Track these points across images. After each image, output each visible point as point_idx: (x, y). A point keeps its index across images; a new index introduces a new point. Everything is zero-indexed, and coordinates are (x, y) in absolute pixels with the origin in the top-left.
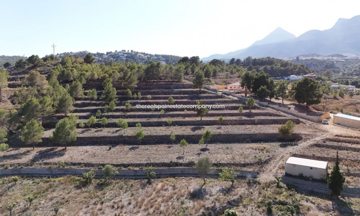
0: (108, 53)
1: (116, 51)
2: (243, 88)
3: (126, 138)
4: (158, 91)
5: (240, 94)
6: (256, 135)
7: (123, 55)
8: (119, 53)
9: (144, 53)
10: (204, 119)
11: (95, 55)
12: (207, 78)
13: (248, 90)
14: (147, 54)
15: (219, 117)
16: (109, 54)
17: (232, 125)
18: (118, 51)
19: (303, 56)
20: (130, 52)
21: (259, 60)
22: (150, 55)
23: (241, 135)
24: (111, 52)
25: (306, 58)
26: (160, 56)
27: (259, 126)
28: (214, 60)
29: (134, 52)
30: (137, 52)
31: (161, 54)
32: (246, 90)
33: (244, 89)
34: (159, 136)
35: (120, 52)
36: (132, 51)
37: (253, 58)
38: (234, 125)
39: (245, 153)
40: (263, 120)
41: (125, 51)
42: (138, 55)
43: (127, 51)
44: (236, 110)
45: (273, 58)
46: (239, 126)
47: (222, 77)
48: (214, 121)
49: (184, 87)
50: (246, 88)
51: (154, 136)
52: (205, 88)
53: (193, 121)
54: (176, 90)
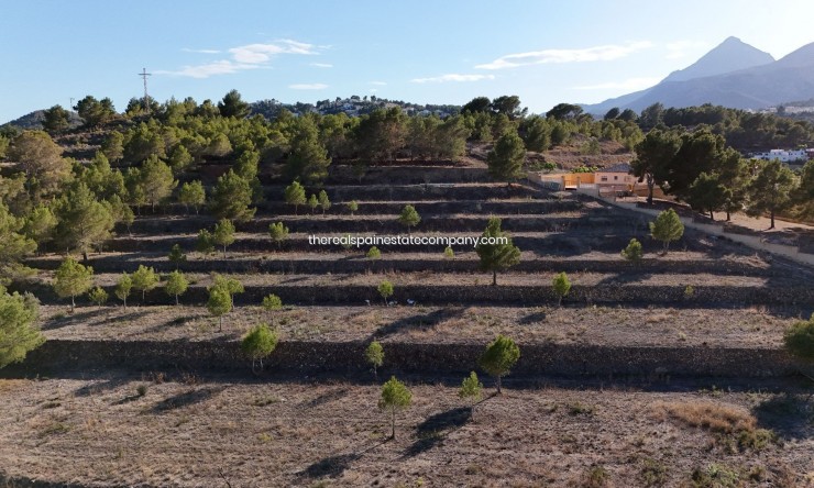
0: (319, 103)
1: (338, 99)
2: (641, 181)
3: (216, 351)
4: (386, 190)
5: (628, 199)
6: (689, 352)
7: (354, 108)
8: (343, 102)
9: (401, 103)
10: (504, 280)
11: (290, 108)
12: (533, 153)
13: (656, 187)
14: (408, 105)
15: (557, 276)
16: (321, 107)
17: (599, 304)
18: (343, 98)
19: (794, 104)
20: (369, 99)
21: (683, 110)
22: (415, 106)
23: (632, 350)
24: (327, 101)
25: (801, 110)
26: (436, 108)
27: (701, 313)
28: (560, 106)
29: (379, 100)
30: (386, 101)
31: (440, 104)
32: (650, 186)
33: (645, 182)
34: (331, 346)
35: (348, 101)
36: (373, 98)
37: (667, 107)
38: (608, 304)
39: (647, 440)
40: (712, 288)
41: (357, 98)
42: (387, 106)
43: (362, 99)
44: (619, 251)
45: (720, 107)
46: (623, 313)
47: (581, 150)
48: (538, 288)
49: (466, 176)
50: (649, 180)
51: (316, 345)
52: (525, 180)
53: (466, 290)
54: (438, 185)
